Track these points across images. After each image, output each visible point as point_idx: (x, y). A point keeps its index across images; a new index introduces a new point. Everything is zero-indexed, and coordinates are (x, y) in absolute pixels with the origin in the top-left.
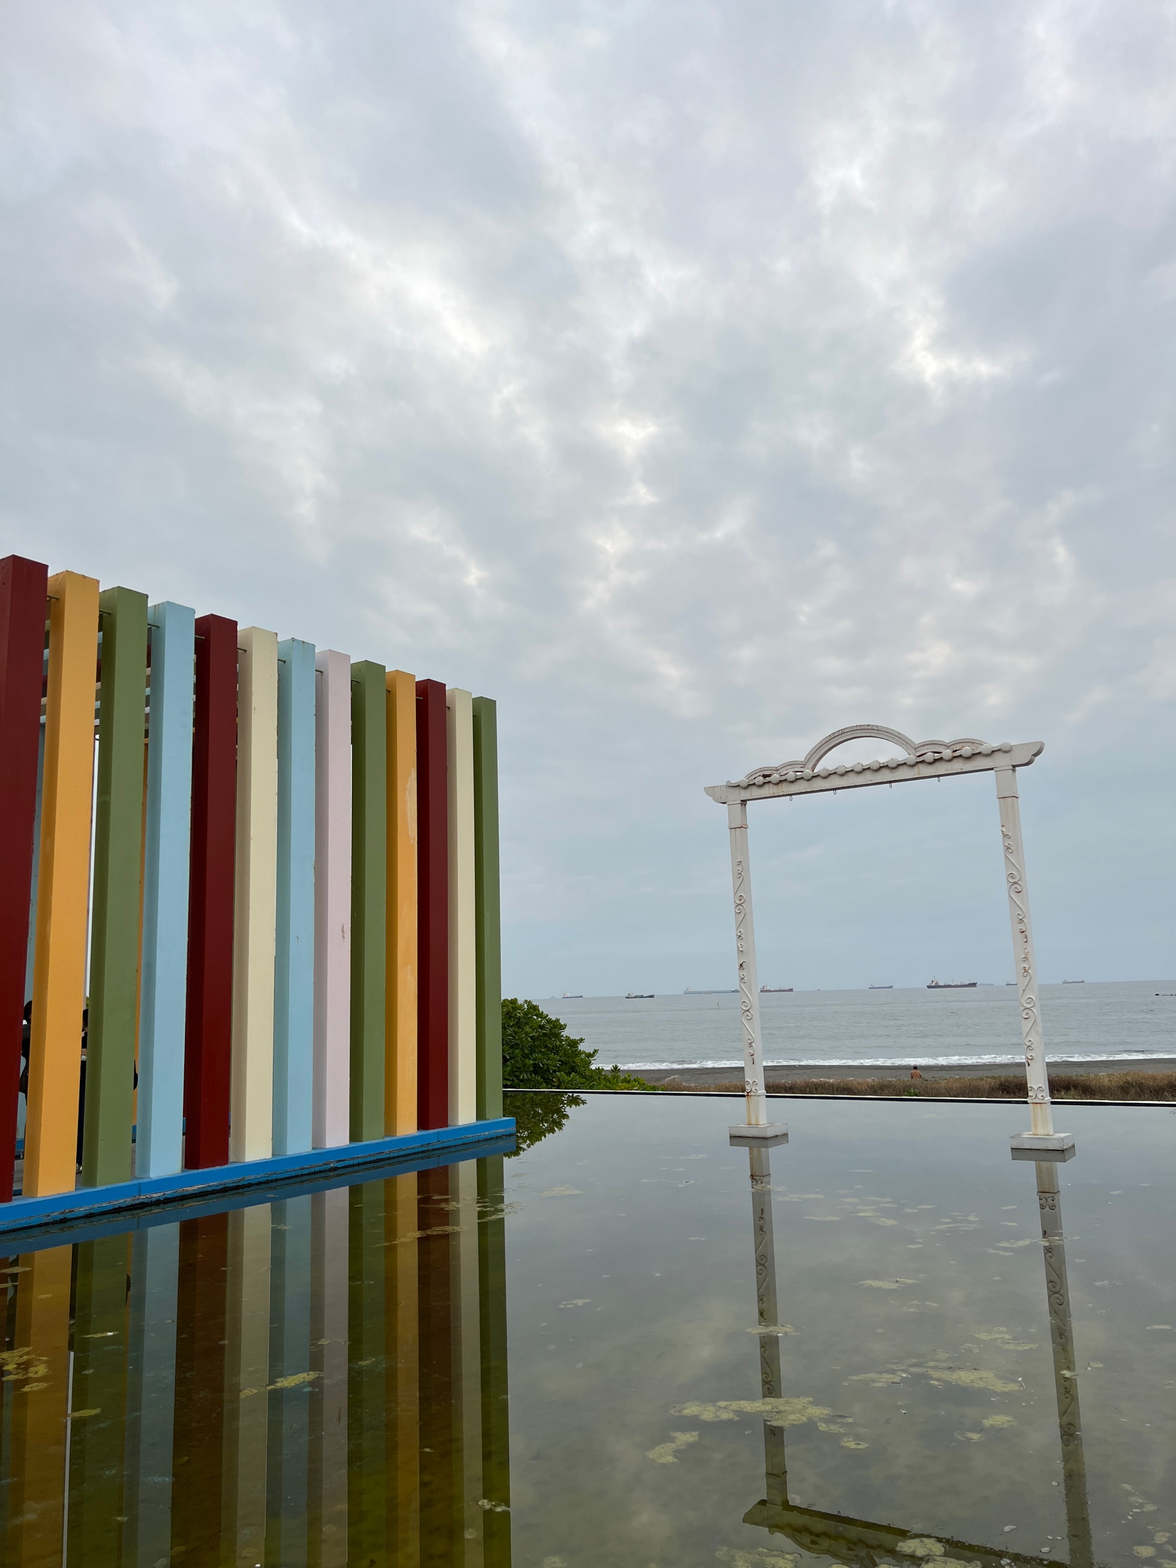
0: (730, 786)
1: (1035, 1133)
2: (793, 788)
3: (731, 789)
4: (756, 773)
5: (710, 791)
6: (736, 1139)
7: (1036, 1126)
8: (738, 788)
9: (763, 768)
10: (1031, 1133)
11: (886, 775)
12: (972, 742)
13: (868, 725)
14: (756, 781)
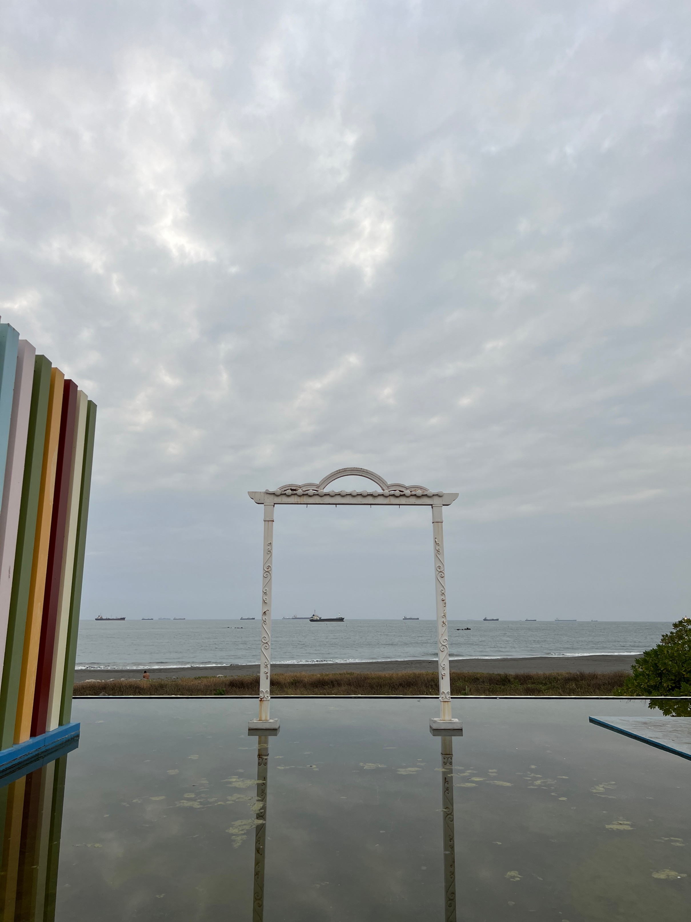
0: (267, 493)
1: (443, 719)
2: (311, 500)
3: (268, 495)
4: (286, 487)
5: (252, 495)
6: (252, 731)
7: (444, 715)
8: (273, 495)
9: (291, 484)
10: (441, 719)
11: (370, 500)
12: (421, 488)
13: (361, 469)
14: (287, 492)
